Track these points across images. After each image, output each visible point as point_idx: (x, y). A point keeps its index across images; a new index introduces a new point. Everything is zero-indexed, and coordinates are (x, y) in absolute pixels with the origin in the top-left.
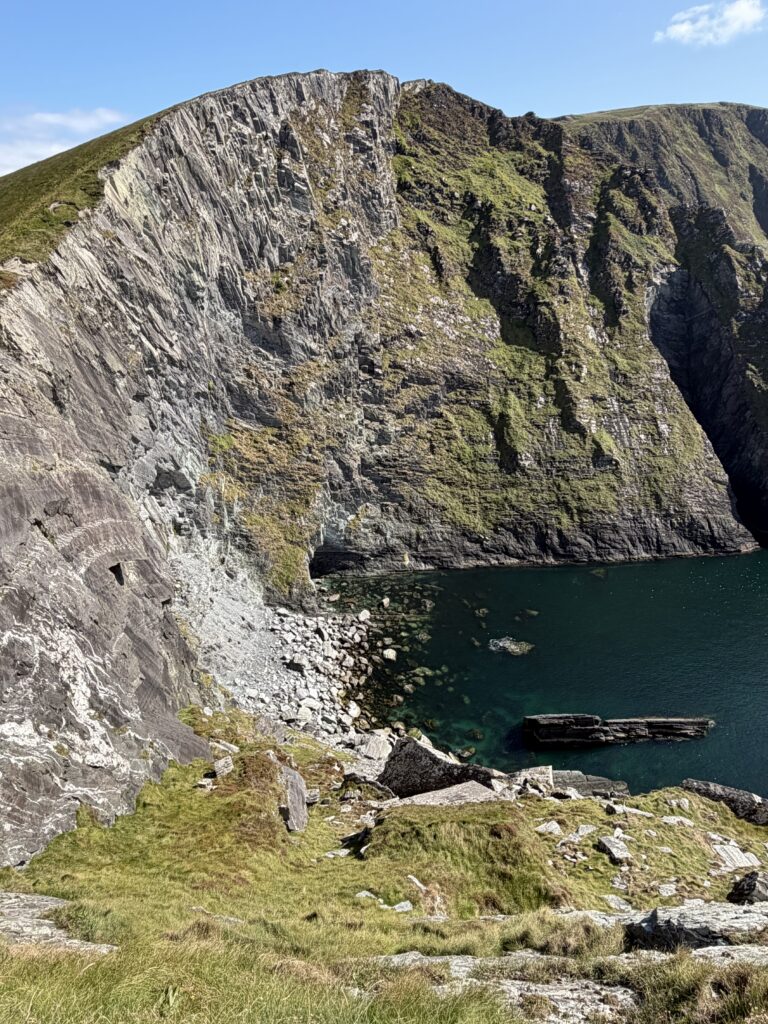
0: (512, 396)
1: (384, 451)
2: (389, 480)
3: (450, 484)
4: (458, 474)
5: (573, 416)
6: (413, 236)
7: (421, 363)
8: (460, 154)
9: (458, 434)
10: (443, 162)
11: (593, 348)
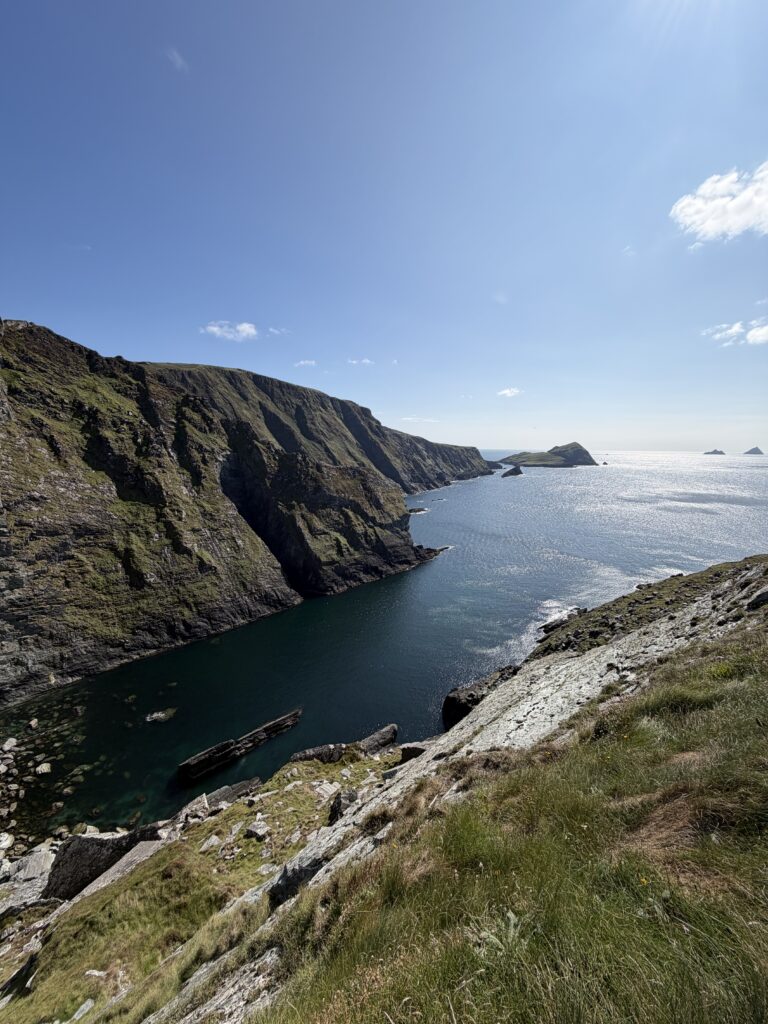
0: (133, 536)
1: (17, 594)
2: (26, 617)
3: (87, 608)
4: (95, 599)
5: (181, 543)
6: (29, 427)
7: (48, 520)
8: (65, 374)
9: (91, 569)
10: (50, 378)
11: (187, 499)
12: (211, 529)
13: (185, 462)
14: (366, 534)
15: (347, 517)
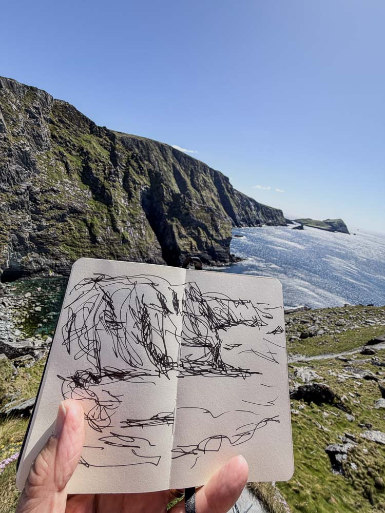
0: (95, 218)
1: (40, 232)
2: (43, 243)
3: (70, 246)
4: (73, 242)
5: (116, 226)
6: (57, 155)
7: (59, 202)
8: (78, 132)
9: (74, 229)
10: (71, 133)
11: (123, 206)
12: (132, 223)
13: (126, 187)
14: (206, 243)
15: (199, 232)
